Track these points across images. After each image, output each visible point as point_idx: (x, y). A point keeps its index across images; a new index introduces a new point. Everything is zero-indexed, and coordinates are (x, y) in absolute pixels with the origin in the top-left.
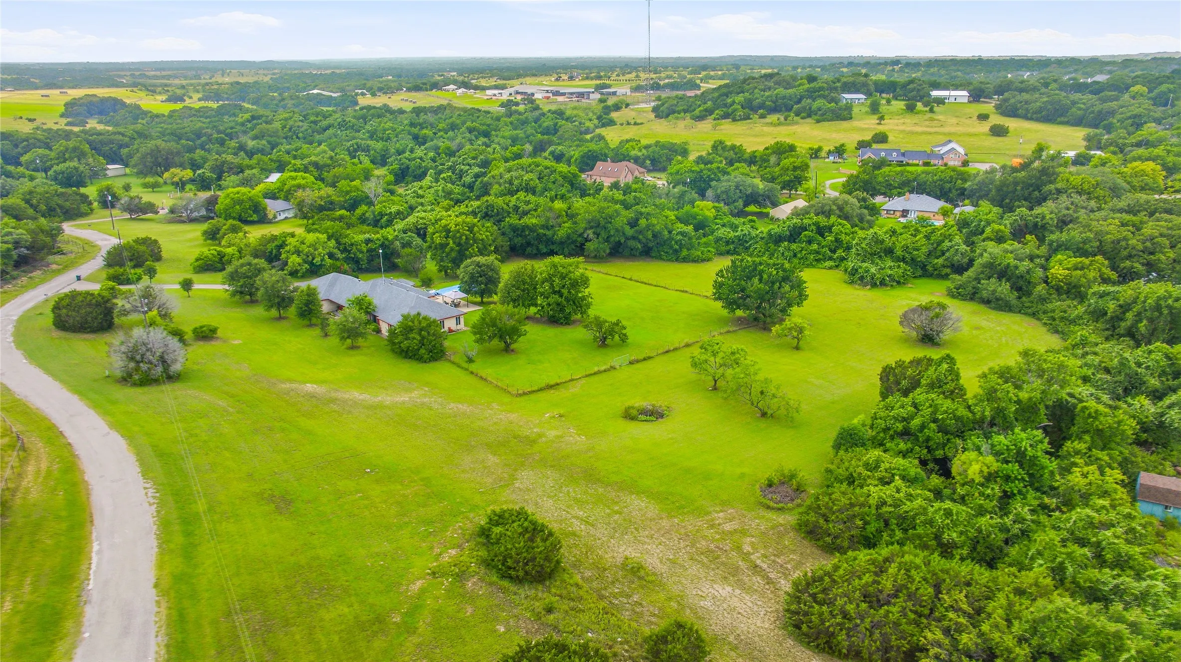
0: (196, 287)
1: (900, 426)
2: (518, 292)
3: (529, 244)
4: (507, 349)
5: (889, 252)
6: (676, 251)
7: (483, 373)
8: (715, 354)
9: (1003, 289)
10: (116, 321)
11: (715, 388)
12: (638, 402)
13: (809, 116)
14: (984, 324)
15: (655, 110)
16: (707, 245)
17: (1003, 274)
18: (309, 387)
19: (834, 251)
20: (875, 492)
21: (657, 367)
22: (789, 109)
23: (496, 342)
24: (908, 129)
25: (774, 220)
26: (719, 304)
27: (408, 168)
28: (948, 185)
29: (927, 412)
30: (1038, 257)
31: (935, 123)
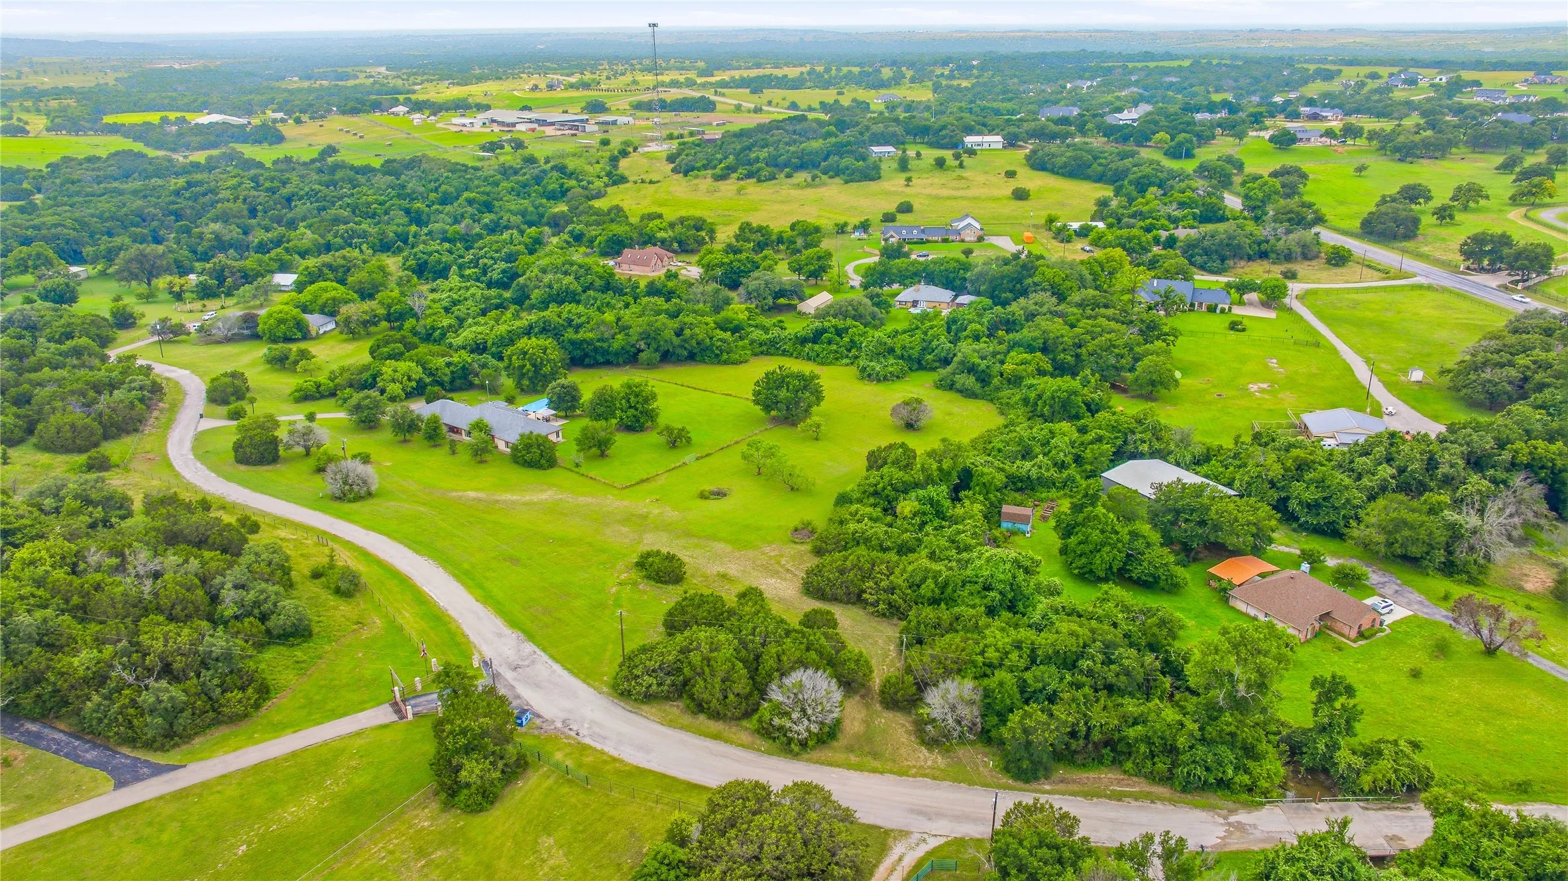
0: (319, 416)
1: (872, 489)
2: (603, 409)
3: (586, 355)
4: (603, 455)
5: (891, 351)
6: (717, 356)
7: (592, 474)
8: (757, 449)
9: (970, 381)
10: (281, 452)
11: (759, 474)
12: (708, 487)
13: (837, 175)
14: (955, 410)
15: (671, 159)
16: (744, 348)
17: (971, 369)
18: (472, 494)
19: (849, 350)
20: (852, 526)
21: (716, 461)
22: (816, 166)
23: (594, 450)
24: (935, 192)
25: (802, 314)
26: (758, 408)
27: (426, 262)
28: (952, 275)
29: (886, 480)
30: (999, 353)
31: (963, 183)
